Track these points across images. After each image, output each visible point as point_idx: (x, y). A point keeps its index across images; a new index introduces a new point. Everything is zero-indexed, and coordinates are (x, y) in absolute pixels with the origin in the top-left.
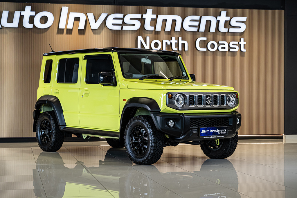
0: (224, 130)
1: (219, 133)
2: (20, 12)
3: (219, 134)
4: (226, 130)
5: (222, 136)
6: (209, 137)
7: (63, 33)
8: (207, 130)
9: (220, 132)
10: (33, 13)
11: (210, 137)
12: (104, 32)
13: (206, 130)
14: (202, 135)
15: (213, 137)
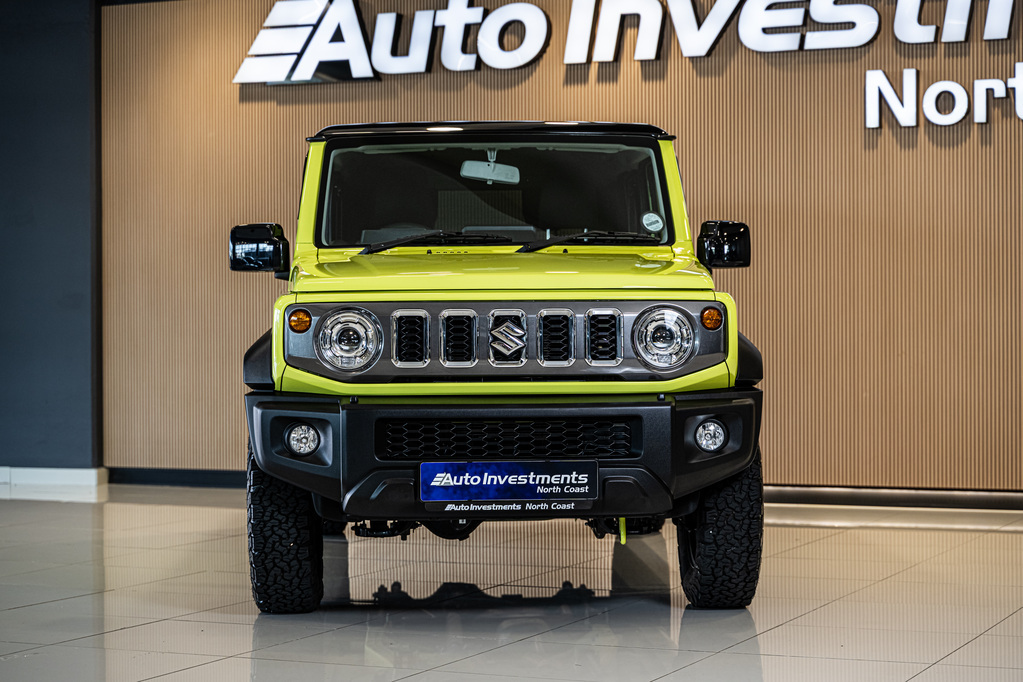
0: (574, 475)
1: (540, 490)
2: (431, 12)
3: (543, 495)
4: (584, 478)
5: (561, 503)
6: (478, 508)
7: (584, 79)
8: (467, 476)
9: (551, 485)
10: (475, 15)
11: (484, 508)
12: (736, 65)
13: (457, 472)
14: (433, 495)
15: (505, 507)
